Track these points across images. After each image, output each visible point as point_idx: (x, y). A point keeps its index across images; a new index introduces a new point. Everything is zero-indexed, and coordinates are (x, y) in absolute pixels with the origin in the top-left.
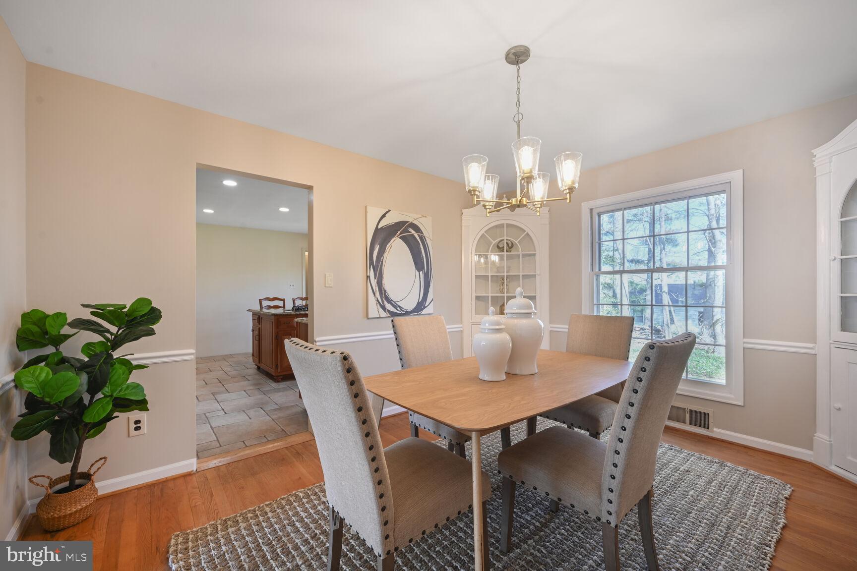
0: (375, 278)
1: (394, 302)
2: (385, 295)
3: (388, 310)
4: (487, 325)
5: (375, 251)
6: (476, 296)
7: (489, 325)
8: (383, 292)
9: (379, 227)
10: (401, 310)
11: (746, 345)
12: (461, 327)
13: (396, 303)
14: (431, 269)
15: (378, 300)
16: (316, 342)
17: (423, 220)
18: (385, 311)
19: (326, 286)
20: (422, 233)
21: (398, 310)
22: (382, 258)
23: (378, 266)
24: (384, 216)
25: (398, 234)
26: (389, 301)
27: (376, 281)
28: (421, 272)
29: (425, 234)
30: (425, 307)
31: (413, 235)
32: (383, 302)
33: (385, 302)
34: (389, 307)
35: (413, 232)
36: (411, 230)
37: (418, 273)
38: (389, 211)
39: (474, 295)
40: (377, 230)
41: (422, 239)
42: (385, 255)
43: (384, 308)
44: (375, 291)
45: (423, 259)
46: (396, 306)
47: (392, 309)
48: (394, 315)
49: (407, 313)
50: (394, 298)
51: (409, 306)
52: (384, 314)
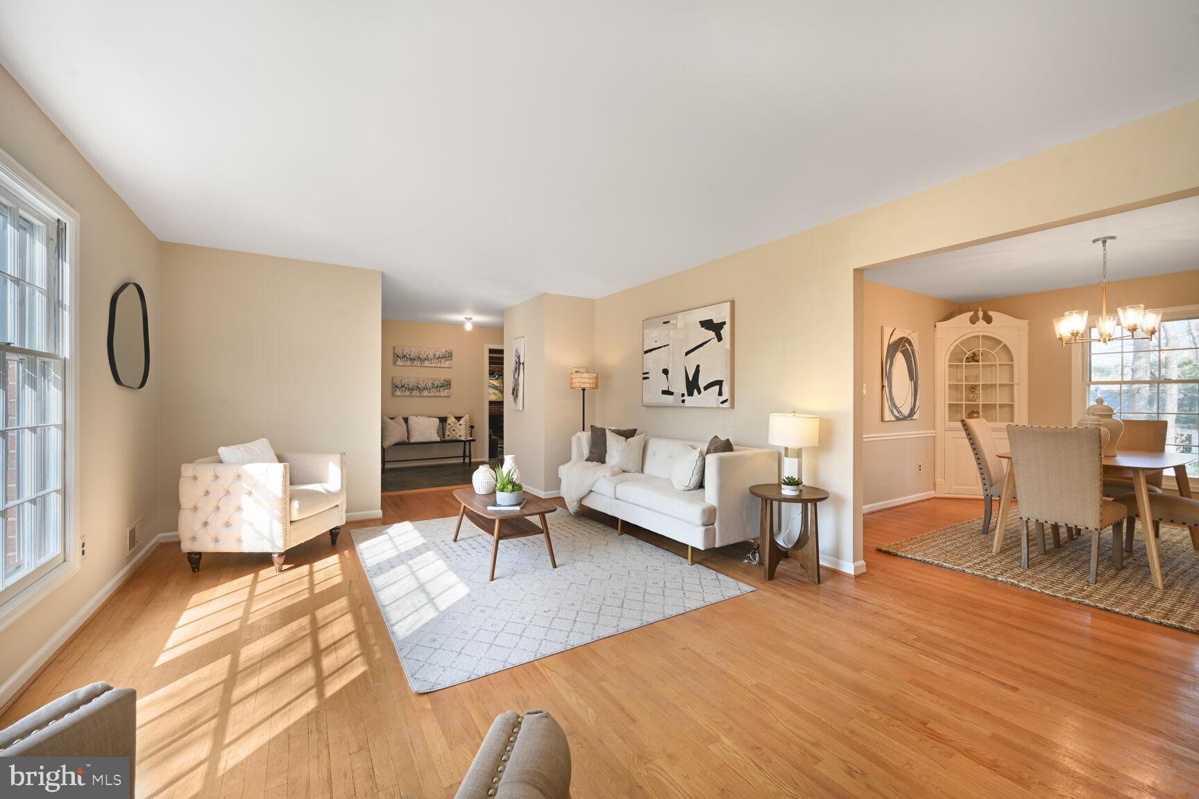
0: (888, 388)
1: (899, 408)
2: (894, 402)
3: (895, 415)
5: (888, 364)
6: (949, 404)
8: (892, 399)
9: (890, 344)
10: (902, 415)
12: (934, 433)
14: (917, 380)
15: (889, 407)
17: (913, 335)
18: (893, 416)
20: (912, 346)
21: (900, 415)
22: (892, 370)
23: (889, 376)
24: (892, 334)
25: (900, 349)
26: (896, 407)
27: (889, 390)
28: (912, 381)
29: (914, 347)
30: (914, 413)
31: (907, 349)
32: (892, 408)
33: (894, 409)
34: (895, 412)
35: (908, 346)
36: (907, 344)
37: (910, 381)
38: (895, 329)
39: (947, 402)
40: (889, 346)
41: (913, 350)
42: (894, 367)
43: (892, 412)
44: (888, 398)
45: (914, 370)
46: (899, 412)
47: (897, 415)
48: (898, 419)
49: (905, 418)
50: (898, 404)
51: (906, 412)
52: (893, 419)
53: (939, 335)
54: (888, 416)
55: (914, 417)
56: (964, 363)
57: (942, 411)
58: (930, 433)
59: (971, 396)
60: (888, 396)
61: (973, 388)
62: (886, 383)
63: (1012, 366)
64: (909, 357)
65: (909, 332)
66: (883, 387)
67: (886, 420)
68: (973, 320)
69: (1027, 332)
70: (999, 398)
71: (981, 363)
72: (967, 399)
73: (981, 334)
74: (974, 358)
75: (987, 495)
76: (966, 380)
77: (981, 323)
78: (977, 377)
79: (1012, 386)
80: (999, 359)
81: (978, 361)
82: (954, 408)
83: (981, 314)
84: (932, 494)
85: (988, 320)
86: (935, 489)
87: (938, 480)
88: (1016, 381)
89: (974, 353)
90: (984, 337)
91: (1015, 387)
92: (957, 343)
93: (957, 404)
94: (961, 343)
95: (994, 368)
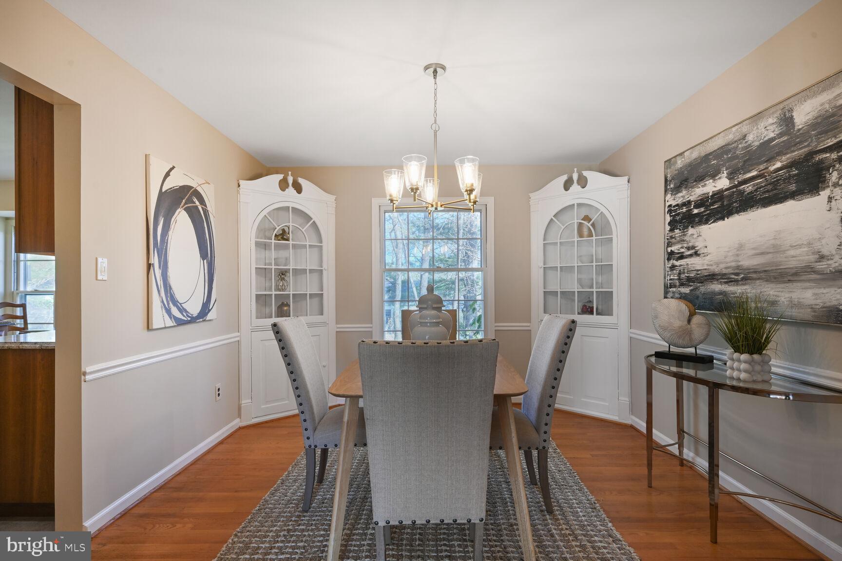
0: (160, 267)
1: (180, 304)
2: (170, 293)
3: (173, 316)
4: (429, 319)
5: (159, 227)
6: (256, 295)
7: (430, 318)
8: (168, 288)
9: (164, 190)
10: (187, 315)
11: (497, 328)
12: (238, 336)
13: (181, 306)
14: (214, 257)
15: (163, 302)
16: (85, 374)
17: (205, 187)
18: (171, 318)
19: (100, 278)
20: (206, 206)
21: (184, 316)
22: (166, 239)
23: (162, 249)
24: (167, 175)
25: (182, 204)
26: (175, 302)
27: (160, 272)
28: (205, 261)
29: (209, 208)
30: (209, 311)
31: (197, 207)
32: (168, 304)
33: (171, 305)
34: (175, 311)
35: (197, 203)
36: (195, 200)
37: (202, 261)
38: (173, 168)
39: (254, 293)
40: (161, 194)
41: (206, 212)
42: (170, 233)
43: (168, 311)
44: (159, 287)
45: (207, 241)
46: (182, 310)
47: (178, 315)
48: (180, 323)
49: (193, 320)
50: (180, 297)
51: (194, 309)
52: (170, 323)
53: (243, 198)
54: (159, 318)
55: (209, 317)
56: (273, 241)
57: (248, 305)
58: (232, 337)
59: (281, 284)
60: (161, 283)
61: (282, 274)
62: (155, 260)
63: (321, 248)
64: (200, 221)
65: (201, 181)
66: (149, 266)
67: (155, 327)
68: (283, 185)
69: (334, 209)
70: (308, 286)
71: (291, 242)
72: (277, 289)
73: (291, 205)
74: (283, 235)
75: (310, 446)
76: (276, 264)
77: (291, 190)
78: (287, 263)
79: (321, 272)
80: (310, 240)
81: (288, 240)
82: (262, 300)
83: (290, 180)
84: (236, 423)
85: (298, 189)
86: (240, 416)
87: (245, 402)
88: (325, 266)
89: (284, 230)
90: (294, 209)
91: (325, 273)
92: (265, 213)
93: (265, 295)
94: (269, 213)
95: (304, 250)
